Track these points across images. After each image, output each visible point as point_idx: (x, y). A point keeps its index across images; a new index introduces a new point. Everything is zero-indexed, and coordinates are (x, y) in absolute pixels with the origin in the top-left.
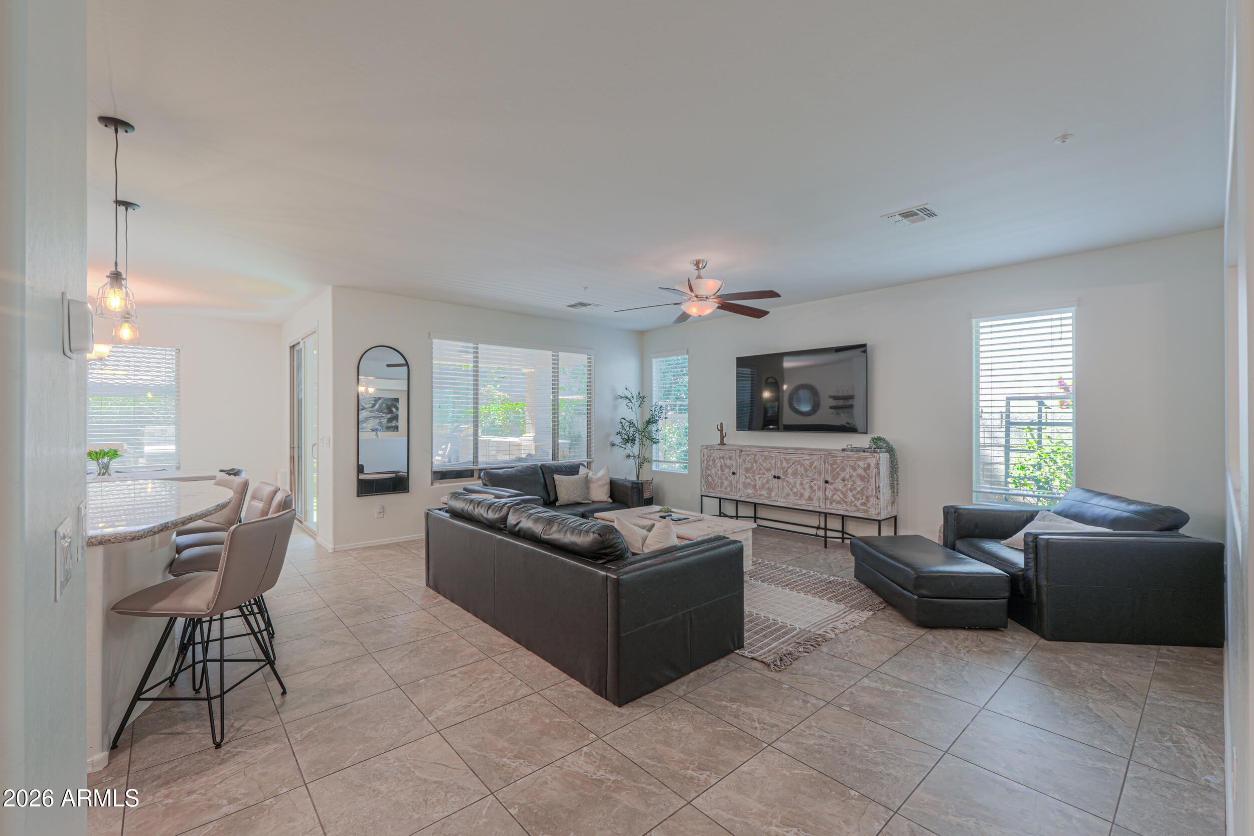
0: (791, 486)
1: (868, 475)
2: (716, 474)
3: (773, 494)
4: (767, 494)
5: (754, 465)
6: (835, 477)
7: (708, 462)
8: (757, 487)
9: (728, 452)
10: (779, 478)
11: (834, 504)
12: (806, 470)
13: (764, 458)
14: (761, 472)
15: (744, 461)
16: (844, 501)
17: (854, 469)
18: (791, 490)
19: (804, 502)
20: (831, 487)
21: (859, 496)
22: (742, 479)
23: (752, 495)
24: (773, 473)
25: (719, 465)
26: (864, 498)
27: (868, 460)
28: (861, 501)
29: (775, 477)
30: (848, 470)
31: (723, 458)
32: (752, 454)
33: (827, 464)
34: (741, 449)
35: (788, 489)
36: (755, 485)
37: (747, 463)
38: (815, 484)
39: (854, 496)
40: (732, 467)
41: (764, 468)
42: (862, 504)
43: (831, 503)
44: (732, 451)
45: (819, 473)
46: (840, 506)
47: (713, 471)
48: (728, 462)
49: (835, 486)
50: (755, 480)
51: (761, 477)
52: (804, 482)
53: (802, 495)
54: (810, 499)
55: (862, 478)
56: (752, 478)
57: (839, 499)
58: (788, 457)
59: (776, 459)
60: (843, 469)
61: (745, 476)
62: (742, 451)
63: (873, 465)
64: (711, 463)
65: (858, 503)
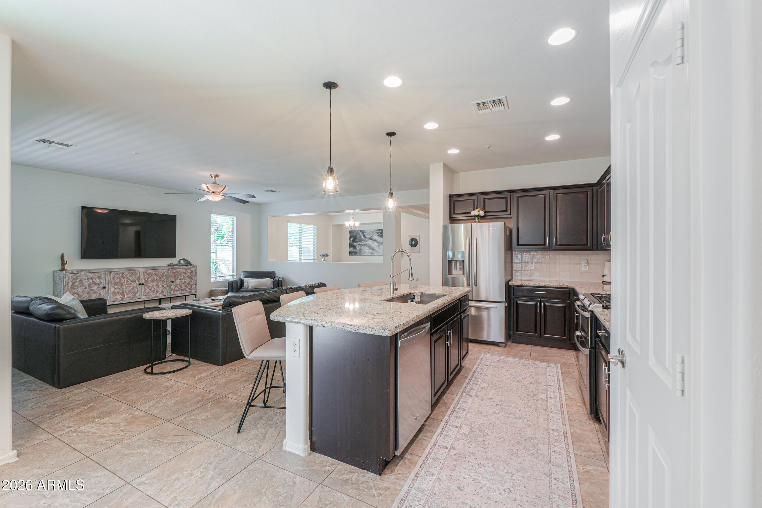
0: (150, 288)
1: (192, 275)
2: (83, 292)
3: (137, 295)
4: (133, 295)
5: (123, 279)
6: (176, 279)
7: (73, 283)
8: (125, 293)
9: (96, 274)
10: (143, 284)
11: (175, 292)
12: (160, 277)
13: (130, 274)
14: (128, 283)
15: (113, 278)
16: (180, 289)
17: (185, 273)
18: (150, 290)
19: (158, 295)
20: (174, 284)
21: (187, 285)
22: (112, 290)
23: (120, 299)
24: (137, 282)
25: (86, 284)
26: (190, 286)
27: (192, 269)
28: (188, 288)
29: (140, 284)
30: (182, 274)
31: (91, 278)
32: (121, 273)
33: (172, 273)
34: (110, 270)
35: (148, 290)
36: (123, 292)
37: (116, 279)
38: (165, 284)
39: (185, 286)
40: (102, 283)
41: (131, 280)
42: (189, 289)
43: (174, 292)
44: (101, 273)
45: (168, 278)
46: (178, 292)
47: (80, 290)
48: (97, 281)
49: (176, 283)
50: (123, 289)
51: (128, 286)
52: (159, 284)
53: (157, 291)
54: (162, 292)
55: (189, 277)
56: (120, 288)
57: (178, 289)
58: (148, 272)
59: (139, 274)
60: (180, 274)
61: (114, 288)
62: (111, 272)
63: (194, 271)
64: (77, 284)
65: (187, 289)
